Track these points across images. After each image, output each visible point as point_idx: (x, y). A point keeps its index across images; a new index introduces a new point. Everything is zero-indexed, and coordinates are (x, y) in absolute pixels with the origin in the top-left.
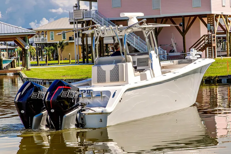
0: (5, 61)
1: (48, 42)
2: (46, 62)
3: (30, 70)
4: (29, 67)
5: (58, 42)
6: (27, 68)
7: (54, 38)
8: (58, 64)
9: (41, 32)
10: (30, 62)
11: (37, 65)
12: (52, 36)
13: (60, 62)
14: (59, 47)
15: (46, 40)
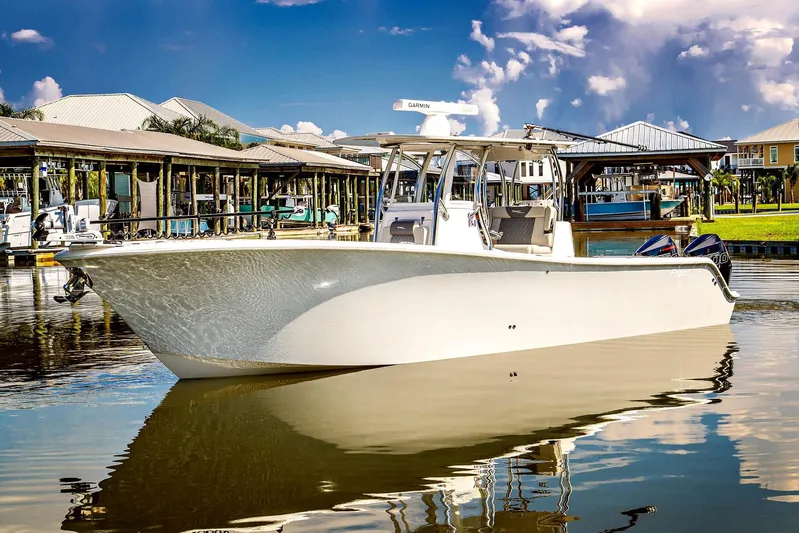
0: (667, 204)
1: (765, 168)
2: (754, 206)
3: (713, 221)
4: (713, 216)
5: (786, 167)
6: (708, 217)
7: (777, 159)
8: (778, 210)
9: (751, 148)
10: (713, 206)
11: (735, 211)
12: (774, 156)
13: (782, 206)
14: (787, 177)
15: (761, 162)
